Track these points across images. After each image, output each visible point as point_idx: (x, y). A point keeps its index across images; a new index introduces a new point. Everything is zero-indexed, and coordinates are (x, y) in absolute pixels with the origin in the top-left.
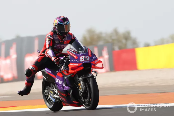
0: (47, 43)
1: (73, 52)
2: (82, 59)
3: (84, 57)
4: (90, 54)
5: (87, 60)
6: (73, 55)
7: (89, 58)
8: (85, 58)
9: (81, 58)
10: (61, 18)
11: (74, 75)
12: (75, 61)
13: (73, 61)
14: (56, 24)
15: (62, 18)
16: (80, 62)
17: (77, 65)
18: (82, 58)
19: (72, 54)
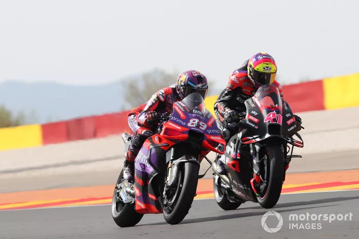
0: (149, 103)
1: (182, 109)
2: (193, 123)
3: (197, 121)
4: (210, 123)
5: (200, 127)
6: (180, 112)
7: (205, 126)
8: (198, 123)
9: (191, 121)
10: (193, 75)
11: (169, 147)
12: (178, 121)
13: (175, 119)
14: (183, 84)
15: (196, 75)
16: (186, 126)
17: (180, 128)
18: (194, 121)
19: (178, 110)
